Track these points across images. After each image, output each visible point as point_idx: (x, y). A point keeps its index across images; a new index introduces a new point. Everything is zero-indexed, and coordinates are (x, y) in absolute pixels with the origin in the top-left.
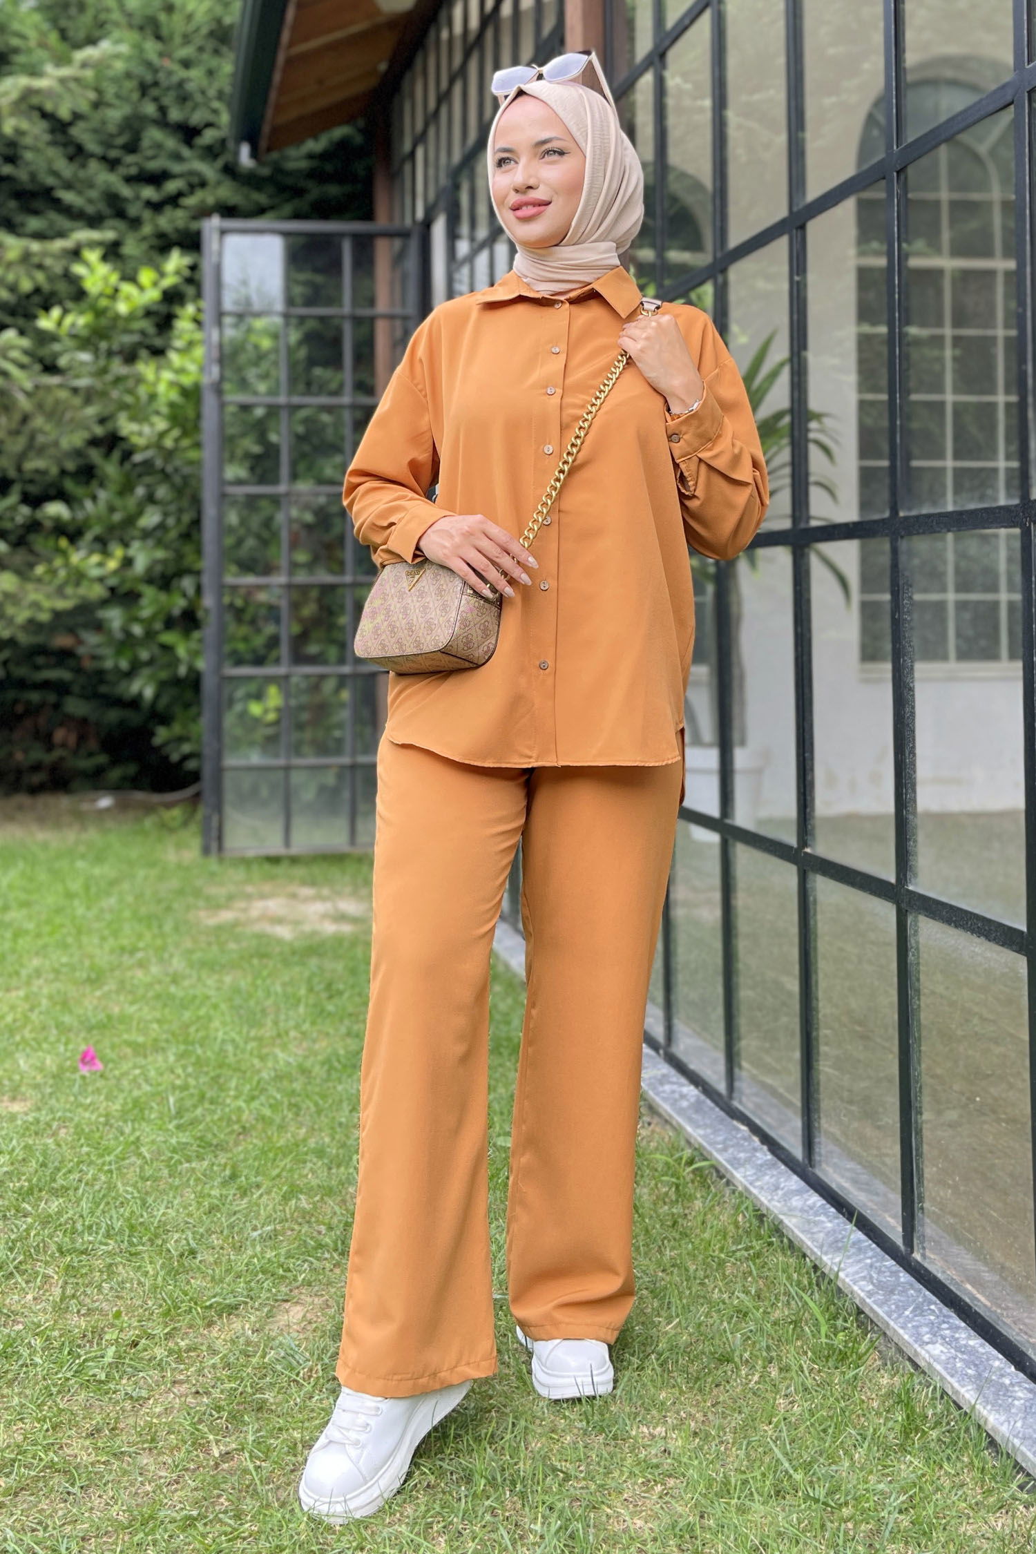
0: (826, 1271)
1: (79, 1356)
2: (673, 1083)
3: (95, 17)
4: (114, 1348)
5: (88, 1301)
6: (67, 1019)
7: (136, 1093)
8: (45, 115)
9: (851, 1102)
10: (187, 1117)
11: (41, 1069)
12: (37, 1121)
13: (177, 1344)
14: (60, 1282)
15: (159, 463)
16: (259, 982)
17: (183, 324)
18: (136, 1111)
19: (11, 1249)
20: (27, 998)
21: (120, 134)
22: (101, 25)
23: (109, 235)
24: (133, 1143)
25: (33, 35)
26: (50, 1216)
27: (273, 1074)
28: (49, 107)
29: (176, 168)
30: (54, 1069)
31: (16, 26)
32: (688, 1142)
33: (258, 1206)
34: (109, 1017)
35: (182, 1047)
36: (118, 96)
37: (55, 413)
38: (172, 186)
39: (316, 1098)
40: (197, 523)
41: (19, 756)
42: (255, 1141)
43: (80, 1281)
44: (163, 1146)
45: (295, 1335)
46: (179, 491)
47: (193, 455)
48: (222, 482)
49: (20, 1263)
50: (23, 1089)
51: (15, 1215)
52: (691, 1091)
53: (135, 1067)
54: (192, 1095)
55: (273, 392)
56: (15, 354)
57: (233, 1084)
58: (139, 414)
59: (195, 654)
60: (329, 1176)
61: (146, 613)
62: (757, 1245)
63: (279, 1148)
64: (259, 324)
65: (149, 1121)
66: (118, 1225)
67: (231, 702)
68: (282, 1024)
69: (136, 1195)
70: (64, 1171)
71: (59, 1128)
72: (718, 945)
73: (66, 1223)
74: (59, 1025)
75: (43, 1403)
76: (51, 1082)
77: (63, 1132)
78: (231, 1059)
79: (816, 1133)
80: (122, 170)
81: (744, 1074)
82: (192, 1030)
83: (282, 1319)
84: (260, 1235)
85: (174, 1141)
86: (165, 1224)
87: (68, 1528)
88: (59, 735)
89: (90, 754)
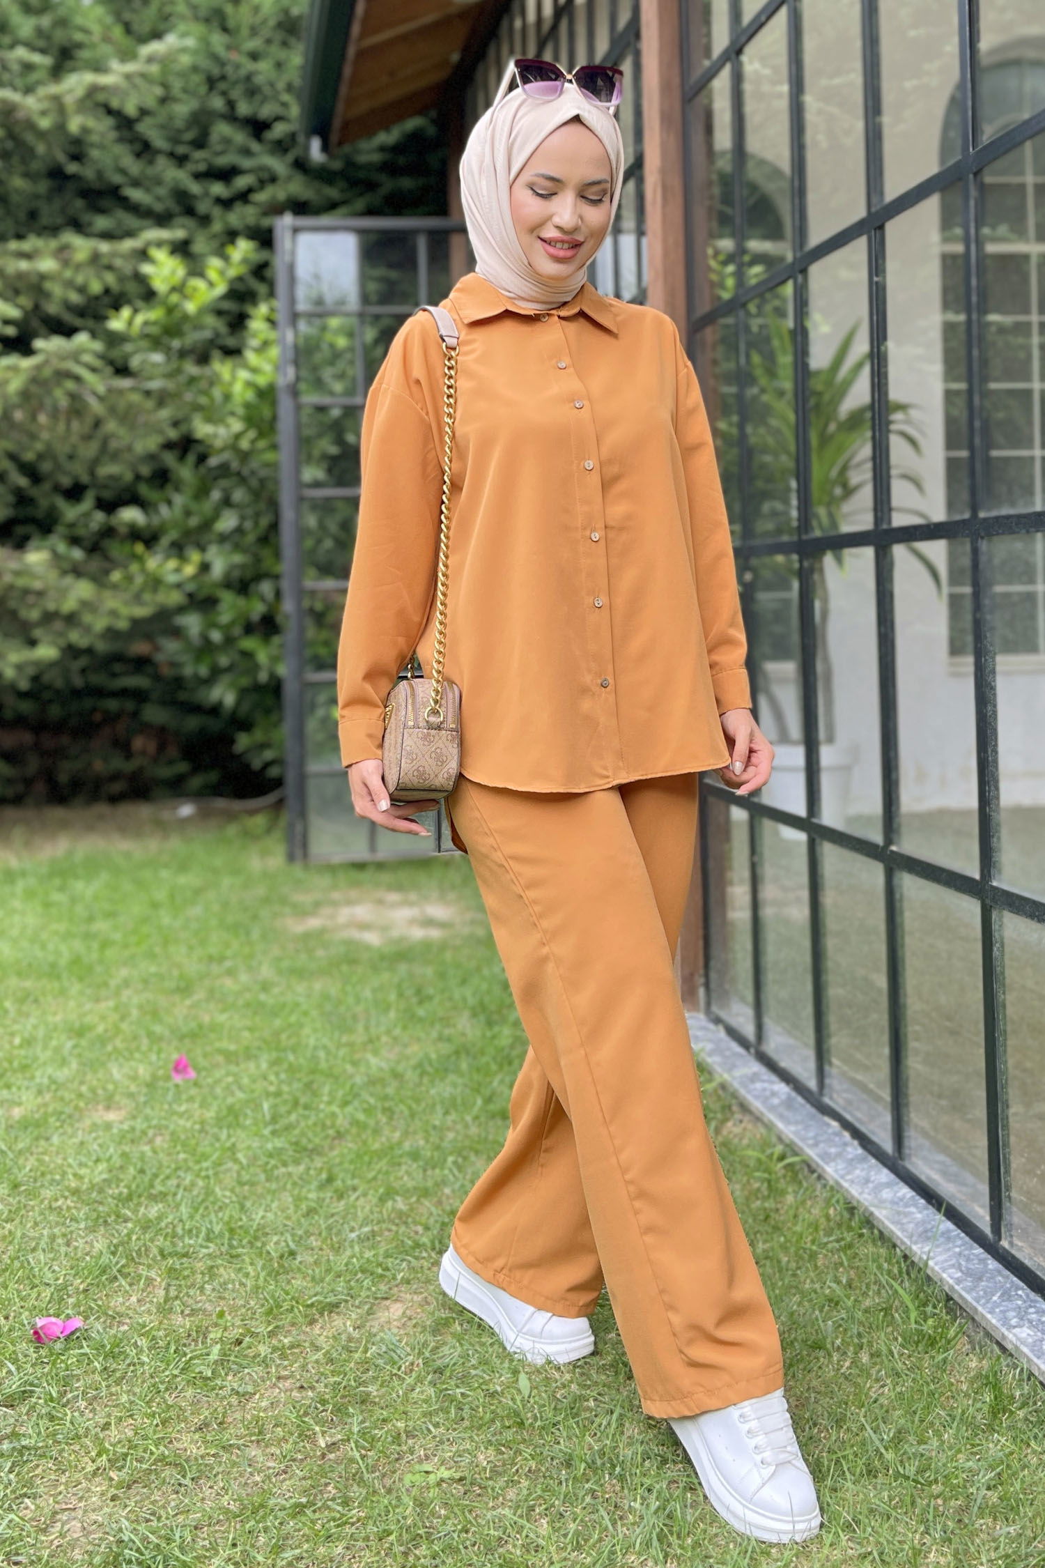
0: (915, 1259)
1: (185, 1354)
2: (763, 1081)
3: (160, 10)
4: (218, 1346)
5: (190, 1301)
6: (158, 1029)
7: (230, 1100)
8: (110, 111)
9: (941, 1096)
10: (283, 1122)
11: (134, 1078)
12: (133, 1129)
13: (280, 1341)
14: (163, 1284)
15: (235, 465)
16: (349, 988)
17: (257, 324)
18: (231, 1118)
19: (114, 1254)
20: (116, 1008)
21: (188, 128)
22: (166, 18)
23: (179, 234)
24: (229, 1149)
25: (96, 29)
26: (150, 1221)
27: (366, 1079)
28: (115, 103)
29: (246, 163)
30: (148, 1078)
31: (79, 20)
32: (780, 1139)
33: (355, 1207)
34: (200, 1027)
35: (274, 1054)
36: (185, 91)
37: (127, 417)
38: (242, 182)
39: (409, 1102)
40: (274, 527)
41: (99, 766)
42: (350, 1145)
43: (183, 1282)
44: (259, 1152)
45: (395, 1331)
46: (256, 494)
47: (269, 456)
48: (300, 485)
49: (123, 1266)
50: (117, 1098)
51: (115, 1221)
52: (782, 1088)
53: (228, 1074)
54: (285, 1102)
55: (348, 392)
56: (87, 358)
57: (326, 1089)
58: (214, 415)
59: (275, 659)
60: (425, 1179)
61: (225, 617)
62: (848, 1237)
63: (376, 1151)
64: (334, 322)
65: (244, 1128)
66: (217, 1229)
67: (313, 707)
68: (373, 1031)
69: (234, 1199)
70: (162, 1177)
71: (155, 1135)
72: (807, 943)
73: (167, 1226)
74: (150, 1034)
75: (151, 1400)
76: (145, 1090)
77: (158, 1140)
78: (323, 1065)
79: (906, 1127)
80: (191, 167)
81: (834, 1071)
82: (284, 1036)
83: (383, 1316)
84: (359, 1237)
85: (269, 1146)
86: (264, 1227)
87: (181, 1518)
88: (138, 743)
89: (171, 762)
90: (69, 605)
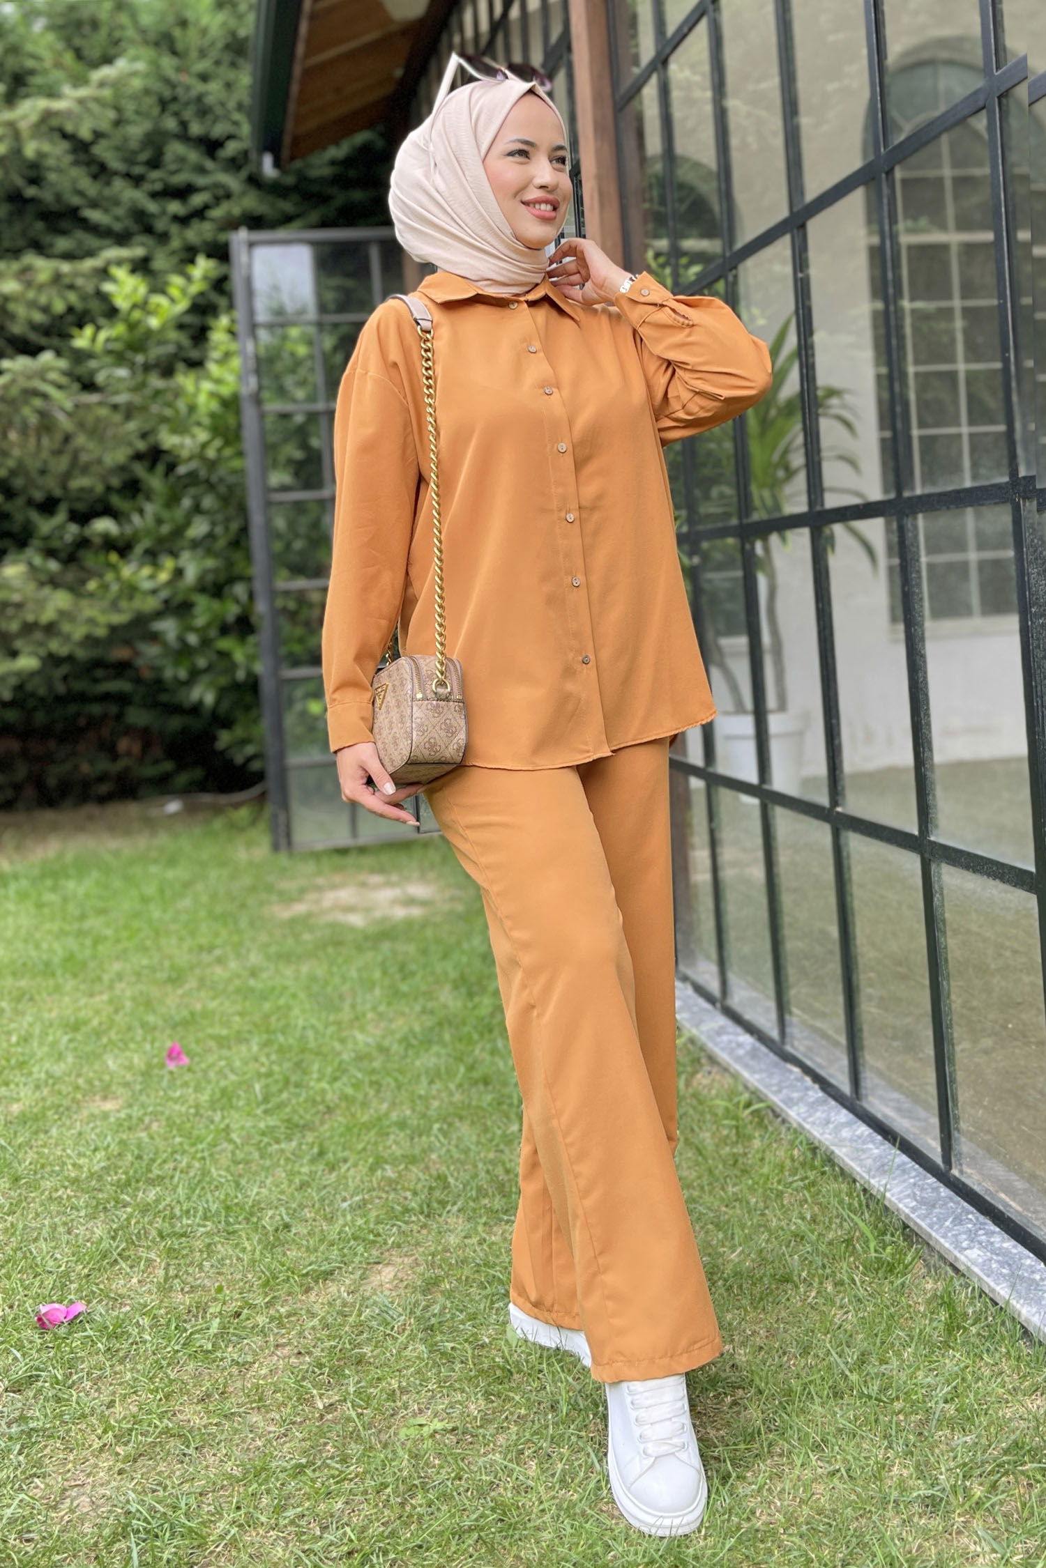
0: (874, 1193)
1: (186, 1330)
2: (728, 1033)
3: (109, 35)
4: (218, 1320)
5: (190, 1279)
6: (151, 1019)
7: (223, 1083)
8: (65, 136)
9: (894, 1038)
10: (274, 1101)
11: (130, 1068)
12: (130, 1117)
13: (278, 1311)
14: (163, 1265)
15: (203, 473)
16: (335, 969)
17: (218, 337)
18: (225, 1100)
19: (114, 1238)
20: (111, 1001)
21: (142, 150)
22: (117, 42)
23: (138, 252)
24: (224, 1130)
25: (48, 57)
26: (148, 1204)
27: (353, 1055)
28: (69, 128)
29: (201, 181)
30: (143, 1067)
31: (29, 47)
32: (746, 1087)
33: (346, 1178)
34: (192, 1014)
35: (265, 1037)
36: (138, 113)
37: (97, 431)
38: (197, 200)
39: (396, 1074)
40: (244, 530)
41: (85, 768)
42: (340, 1119)
43: (182, 1262)
44: (253, 1131)
45: (387, 1293)
46: (225, 500)
47: (236, 463)
48: (269, 490)
49: (123, 1250)
50: (114, 1088)
51: (115, 1206)
52: (747, 1039)
53: (220, 1058)
54: (276, 1082)
55: (312, 398)
56: (53, 376)
57: (316, 1067)
58: (180, 427)
59: (251, 658)
60: (412, 1146)
61: (200, 621)
62: (812, 1175)
63: (363, 1124)
64: (294, 332)
65: (237, 1109)
66: (214, 1208)
67: (290, 702)
68: (359, 1008)
69: (230, 1178)
70: (159, 1161)
71: (151, 1122)
72: (763, 900)
73: (165, 1209)
74: (144, 1025)
75: (155, 1376)
76: (140, 1079)
77: (155, 1126)
78: (312, 1044)
79: (861, 1069)
80: (147, 187)
81: (795, 1020)
82: (273, 1019)
83: (375, 1280)
84: (350, 1206)
85: (262, 1125)
86: (259, 1203)
87: (186, 1487)
88: (123, 744)
89: (156, 762)
90: (48, 615)
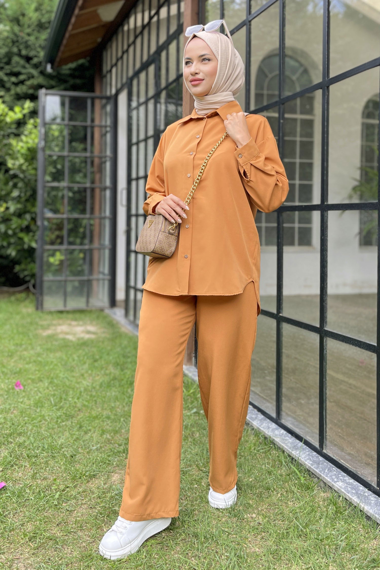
0: (294, 457)
15: (19, 174)
17: (28, 126)
21: (4, 58)
29: (23, 71)
36: (4, 45)
38: (22, 77)
46: (27, 184)
47: (34, 172)
48: (44, 182)
58: (14, 157)
59: (31, 241)
61: (14, 226)
62: (267, 448)
80: (4, 71)
